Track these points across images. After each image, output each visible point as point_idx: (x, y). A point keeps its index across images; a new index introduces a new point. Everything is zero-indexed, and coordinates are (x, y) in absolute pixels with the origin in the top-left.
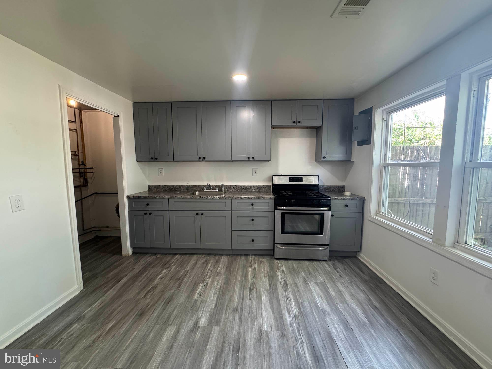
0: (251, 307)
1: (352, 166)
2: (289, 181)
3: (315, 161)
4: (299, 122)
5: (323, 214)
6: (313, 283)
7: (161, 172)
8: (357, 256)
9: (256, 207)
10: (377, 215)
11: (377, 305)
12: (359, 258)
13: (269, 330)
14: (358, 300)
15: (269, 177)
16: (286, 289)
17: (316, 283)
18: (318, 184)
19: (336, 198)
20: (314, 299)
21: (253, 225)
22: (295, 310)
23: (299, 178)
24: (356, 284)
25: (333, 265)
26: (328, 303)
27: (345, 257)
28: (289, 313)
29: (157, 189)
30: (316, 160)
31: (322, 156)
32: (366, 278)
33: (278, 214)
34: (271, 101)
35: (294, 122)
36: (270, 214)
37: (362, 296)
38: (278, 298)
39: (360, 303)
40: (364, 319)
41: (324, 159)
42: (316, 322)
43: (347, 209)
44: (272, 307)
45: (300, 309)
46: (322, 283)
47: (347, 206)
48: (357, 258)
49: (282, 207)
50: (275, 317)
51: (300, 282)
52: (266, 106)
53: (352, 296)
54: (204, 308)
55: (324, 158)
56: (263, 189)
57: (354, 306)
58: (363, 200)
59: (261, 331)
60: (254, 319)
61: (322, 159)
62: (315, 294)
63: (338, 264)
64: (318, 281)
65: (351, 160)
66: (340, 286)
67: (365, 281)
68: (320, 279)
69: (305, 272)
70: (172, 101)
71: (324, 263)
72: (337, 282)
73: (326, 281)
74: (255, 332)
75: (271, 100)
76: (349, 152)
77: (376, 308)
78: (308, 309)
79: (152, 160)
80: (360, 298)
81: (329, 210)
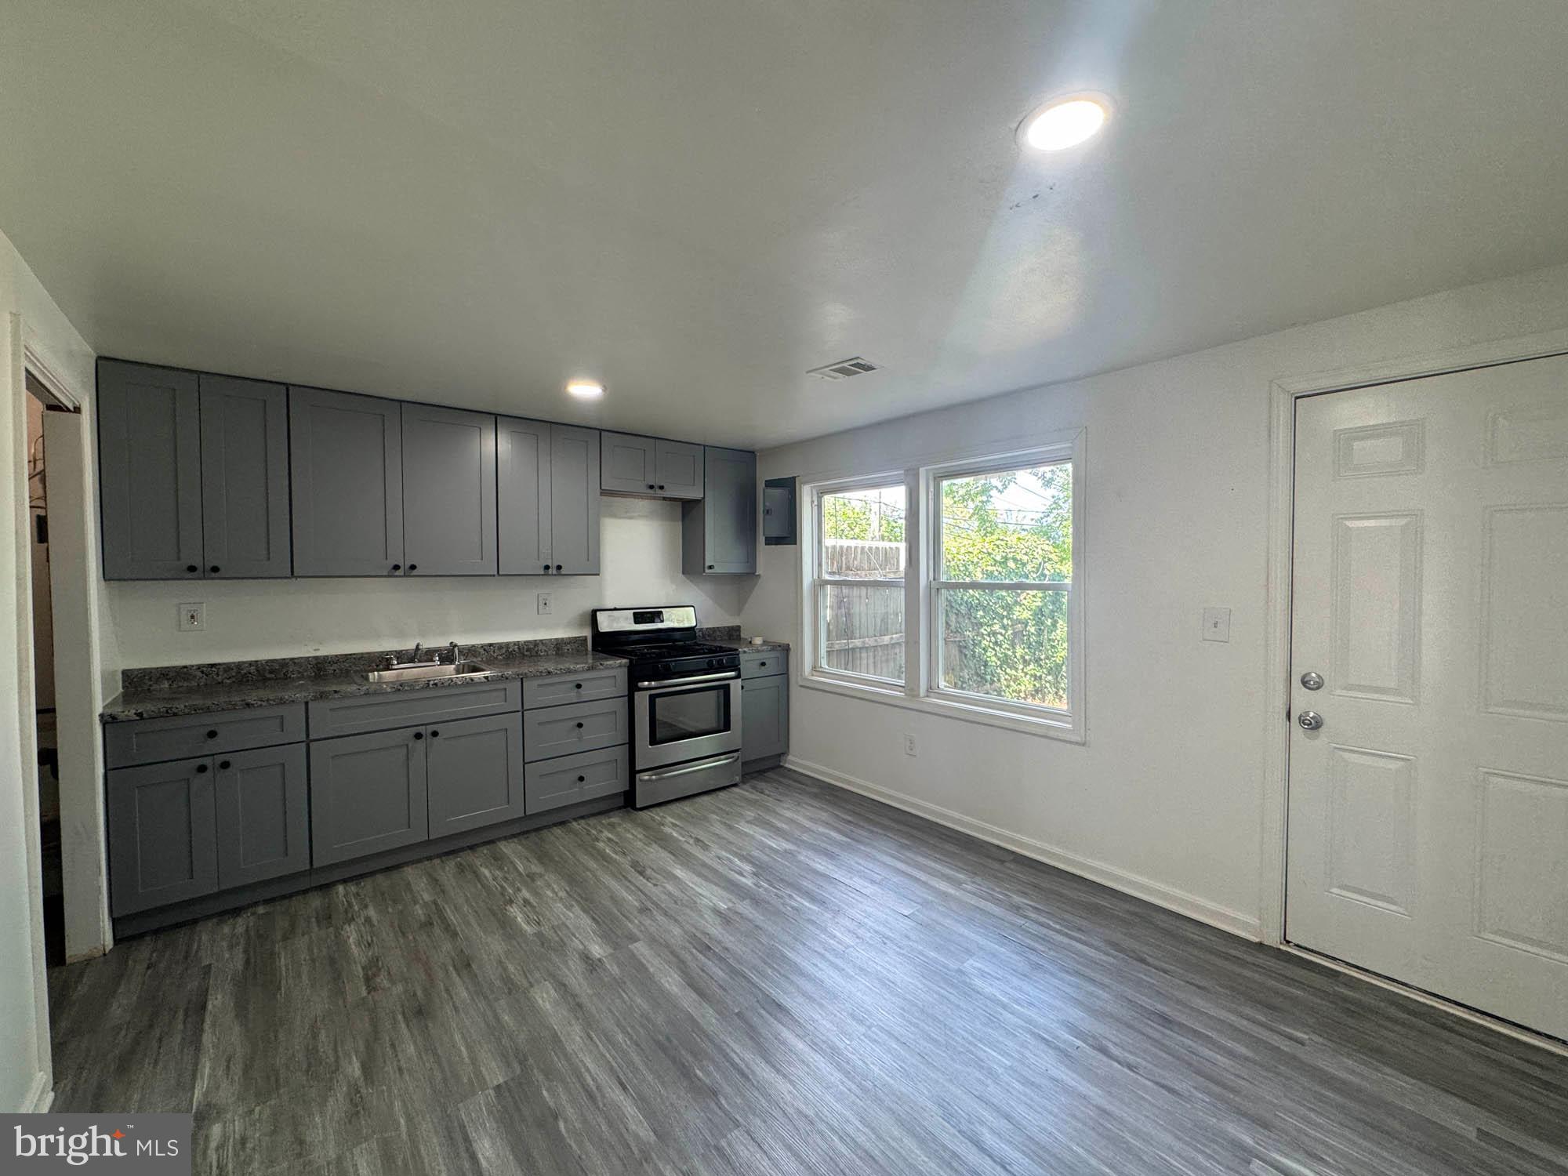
0: (670, 894)
1: (756, 584)
2: (636, 622)
3: (683, 573)
4: (662, 488)
5: (728, 685)
6: (743, 823)
7: (192, 617)
8: (782, 764)
9: (587, 692)
10: (815, 673)
11: (850, 818)
12: (787, 765)
13: (730, 905)
14: (823, 821)
15: (582, 616)
16: (706, 847)
17: (748, 822)
18: (694, 624)
19: (746, 649)
20: (762, 842)
21: (580, 738)
22: (747, 868)
23: (654, 615)
24: (806, 803)
25: (754, 788)
26: (787, 840)
27: (765, 771)
28: (741, 874)
29: (173, 680)
30: (686, 571)
31: (708, 564)
32: (815, 790)
33: (642, 700)
34: (598, 432)
35: (651, 487)
36: (621, 705)
37: (824, 816)
38: (704, 865)
39: (827, 824)
40: (844, 839)
41: (710, 571)
42: (788, 868)
43: (764, 671)
44: (706, 879)
45: (751, 862)
46: (755, 819)
47: (763, 664)
48: (782, 767)
49: (646, 683)
50: (724, 888)
51: (719, 829)
52: (587, 442)
53: (811, 819)
54: (575, 936)
55: (710, 567)
56: (569, 647)
57: (821, 829)
58: (786, 649)
59: (721, 913)
60: (693, 905)
61: (707, 571)
62: (758, 837)
63: (762, 785)
64: (749, 819)
65: (754, 574)
66: (788, 814)
67: (815, 796)
68: (750, 814)
69: (714, 812)
70: (288, 382)
71: (735, 790)
72: (778, 810)
73: (759, 812)
74: (709, 916)
75: (601, 430)
76: (751, 558)
77: (850, 822)
78: (765, 858)
79: (195, 574)
80: (824, 818)
81: (738, 677)
